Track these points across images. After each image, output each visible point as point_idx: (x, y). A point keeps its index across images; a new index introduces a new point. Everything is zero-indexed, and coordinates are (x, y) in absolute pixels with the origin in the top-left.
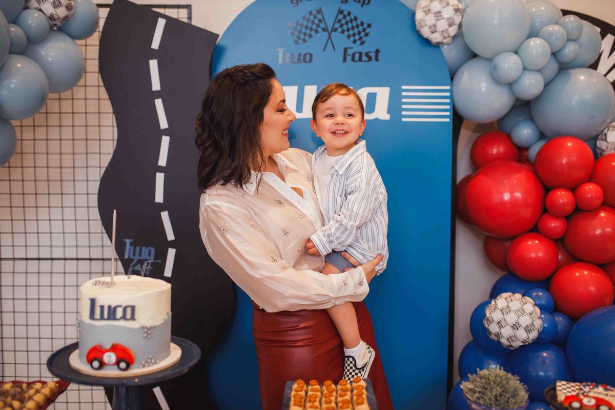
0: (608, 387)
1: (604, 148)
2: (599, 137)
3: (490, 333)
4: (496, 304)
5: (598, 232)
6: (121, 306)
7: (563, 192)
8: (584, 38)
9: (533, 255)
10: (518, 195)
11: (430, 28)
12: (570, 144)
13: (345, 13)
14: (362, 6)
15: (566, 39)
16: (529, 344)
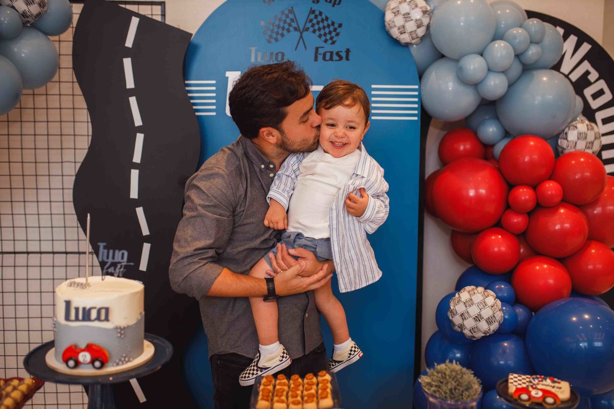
0: (556, 379)
1: (565, 146)
2: (560, 136)
3: (454, 325)
4: (459, 297)
5: (558, 227)
6: (95, 308)
7: (525, 190)
8: (547, 41)
9: (496, 249)
10: (483, 191)
11: (399, 29)
12: (532, 143)
13: (317, 13)
14: (333, 6)
15: (529, 41)
16: (490, 335)
